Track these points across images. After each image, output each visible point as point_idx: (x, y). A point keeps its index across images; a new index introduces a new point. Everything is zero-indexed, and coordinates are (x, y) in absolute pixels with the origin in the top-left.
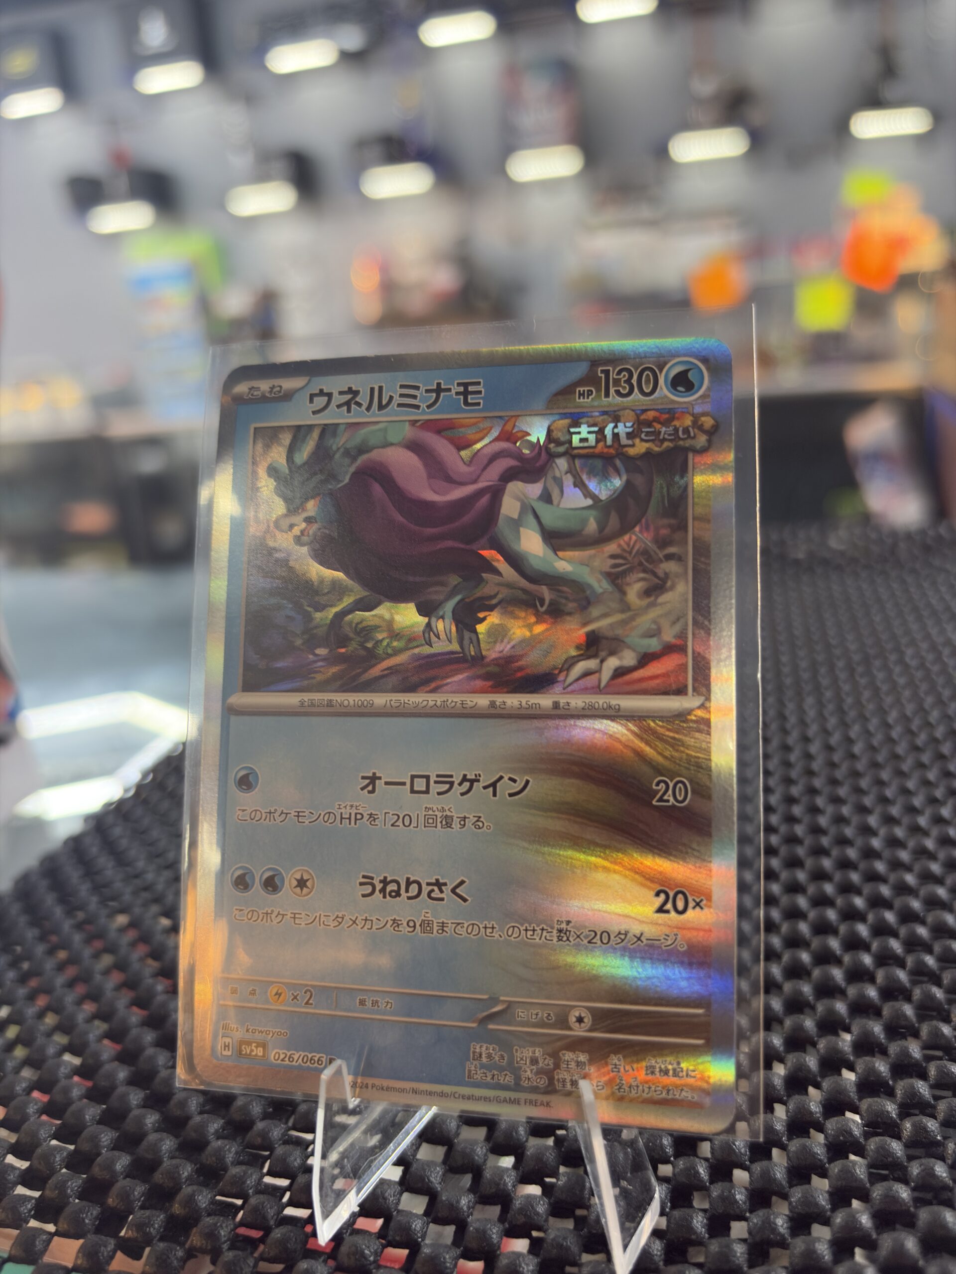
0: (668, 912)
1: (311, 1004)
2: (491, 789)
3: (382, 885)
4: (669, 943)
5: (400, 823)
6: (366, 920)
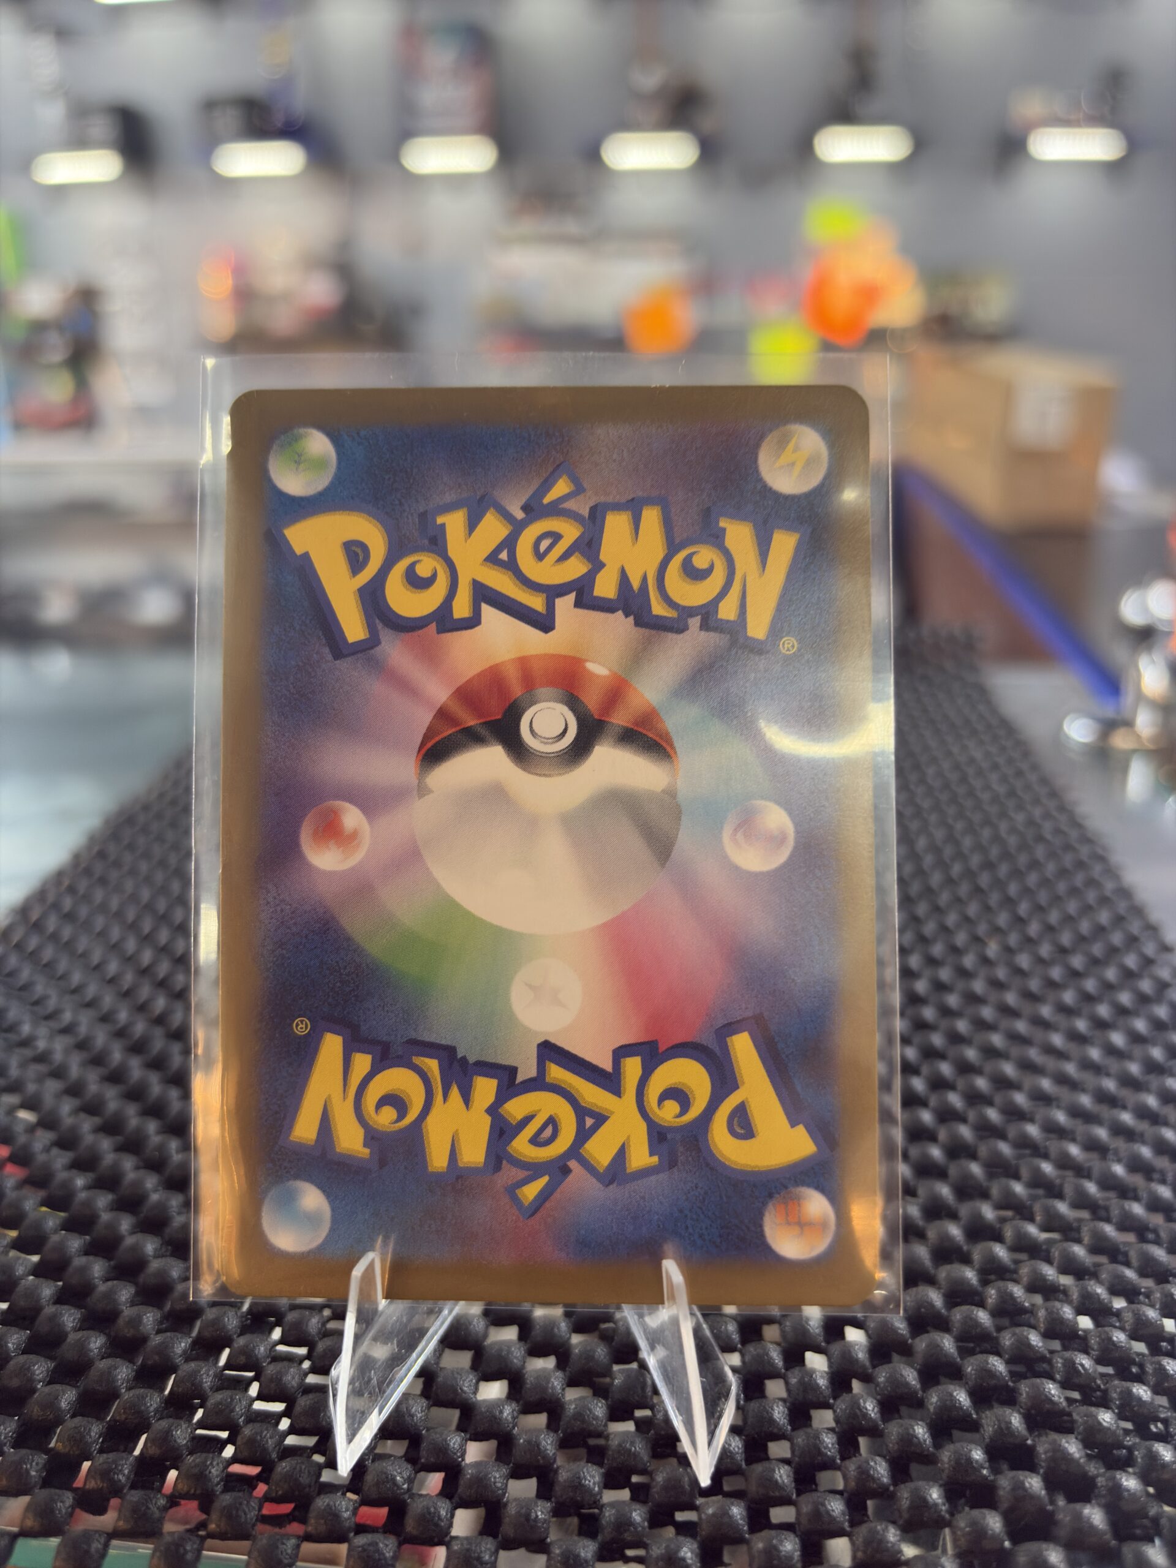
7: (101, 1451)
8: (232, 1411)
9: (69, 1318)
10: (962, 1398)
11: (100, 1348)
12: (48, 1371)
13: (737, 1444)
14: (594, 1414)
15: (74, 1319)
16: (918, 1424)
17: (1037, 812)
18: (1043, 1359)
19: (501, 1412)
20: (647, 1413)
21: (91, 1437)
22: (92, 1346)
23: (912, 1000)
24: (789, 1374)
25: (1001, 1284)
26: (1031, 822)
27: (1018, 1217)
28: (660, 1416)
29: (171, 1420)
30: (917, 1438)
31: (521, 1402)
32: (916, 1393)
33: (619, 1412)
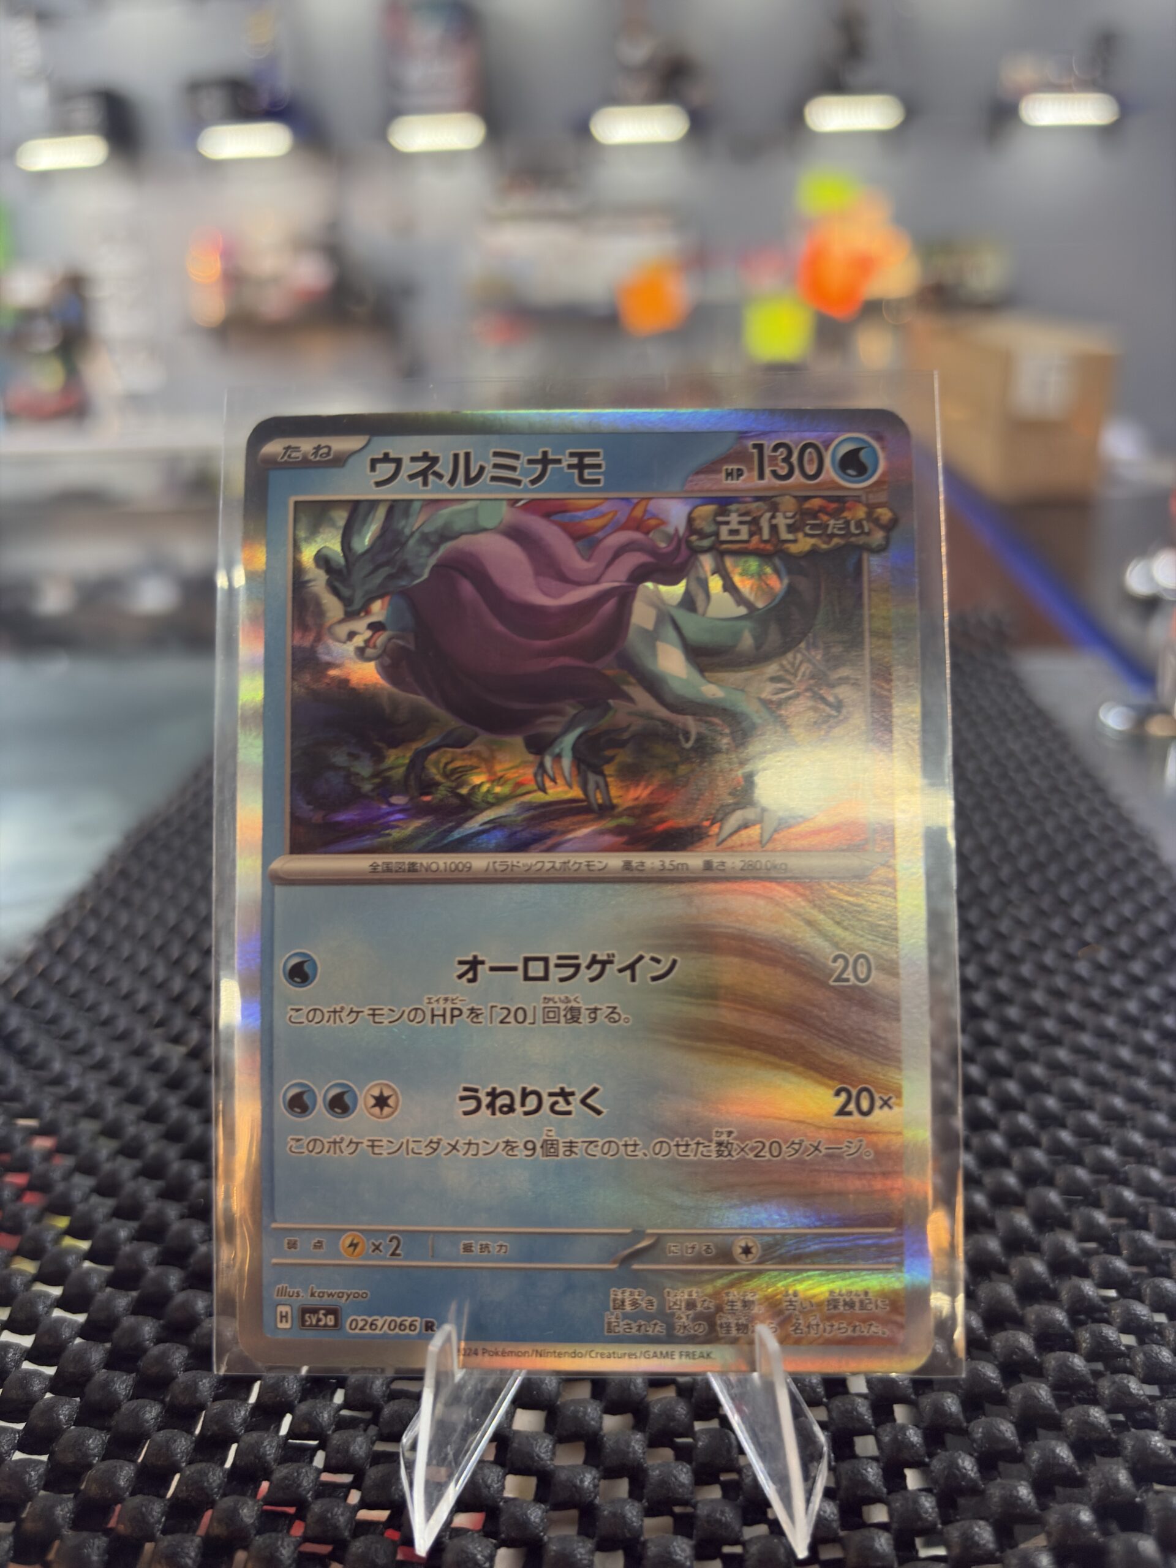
0: (850, 1114)
1: (399, 1255)
2: (628, 973)
3: (489, 1099)
4: (852, 1151)
5: (511, 1019)
6: (470, 1144)
7: (165, 1532)
8: (299, 1486)
9: (122, 1384)
10: (1064, 1452)
11: (156, 1418)
12: (103, 1444)
13: (831, 1510)
14: (680, 1482)
15: (126, 1387)
16: (1021, 1485)
17: (1082, 809)
18: (1143, 1407)
19: (582, 1481)
20: (733, 1476)
21: (153, 1517)
22: (148, 1416)
23: (972, 1013)
24: (880, 1430)
25: (1094, 1327)
26: (1077, 820)
27: (1102, 1250)
28: (748, 1481)
29: (235, 1497)
30: (1021, 1499)
31: (601, 1468)
32: (1015, 1449)
33: (704, 1476)
